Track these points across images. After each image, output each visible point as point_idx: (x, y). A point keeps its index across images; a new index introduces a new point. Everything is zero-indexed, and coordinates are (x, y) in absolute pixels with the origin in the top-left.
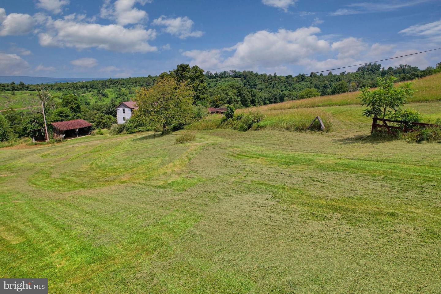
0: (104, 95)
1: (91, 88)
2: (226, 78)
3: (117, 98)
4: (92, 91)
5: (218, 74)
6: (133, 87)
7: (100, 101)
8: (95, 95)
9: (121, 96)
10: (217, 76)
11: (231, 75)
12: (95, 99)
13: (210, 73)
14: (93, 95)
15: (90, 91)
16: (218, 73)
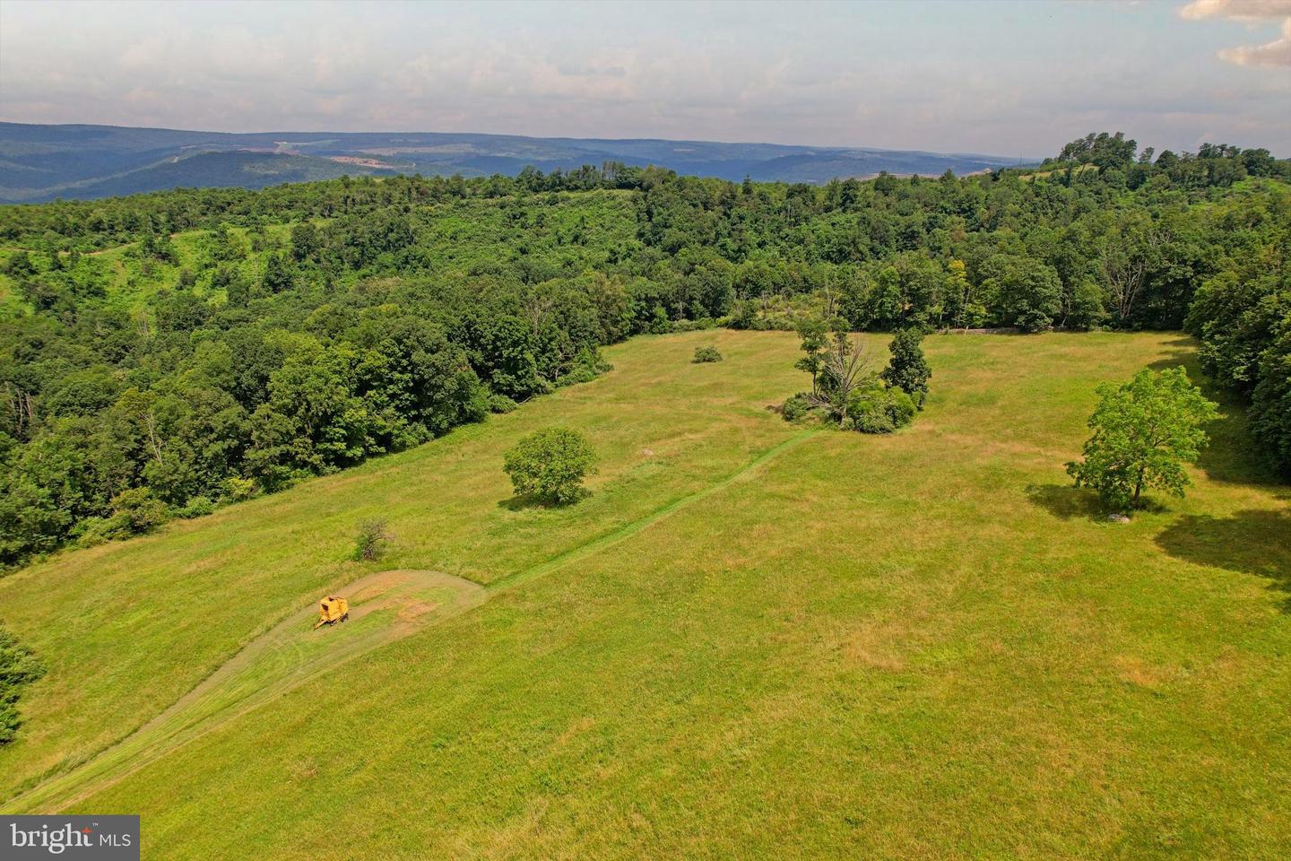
0: (165, 257)
1: (128, 229)
2: (588, 189)
3: (206, 266)
4: (128, 240)
5: (563, 176)
6: (276, 223)
7: (145, 280)
8: (134, 256)
9: (222, 258)
10: (561, 184)
11: (607, 178)
12: (131, 271)
13: (535, 173)
14: (127, 255)
15: (124, 242)
16: (563, 171)
